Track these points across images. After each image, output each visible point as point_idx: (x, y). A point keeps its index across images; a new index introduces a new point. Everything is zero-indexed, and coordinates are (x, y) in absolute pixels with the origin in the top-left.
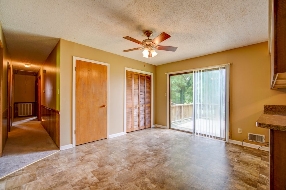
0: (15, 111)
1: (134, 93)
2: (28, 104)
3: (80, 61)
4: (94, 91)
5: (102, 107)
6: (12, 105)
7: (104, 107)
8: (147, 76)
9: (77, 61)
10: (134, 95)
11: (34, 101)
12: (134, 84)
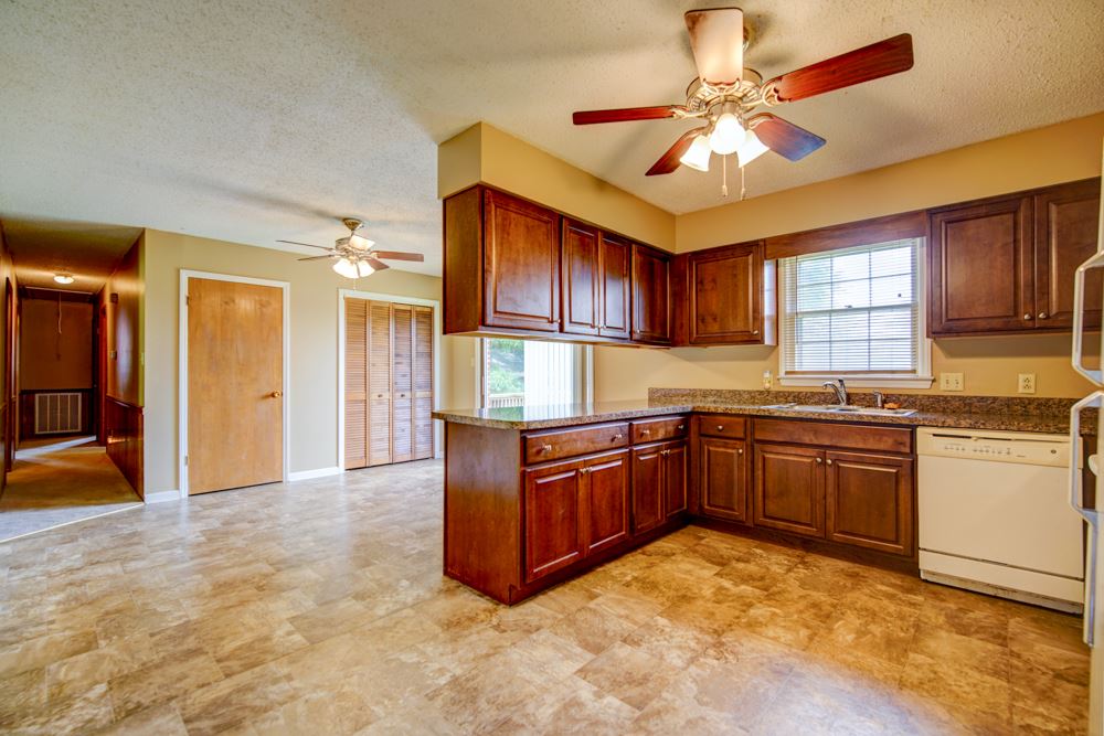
0: (25, 419)
1: (371, 358)
2: (69, 394)
3: (199, 280)
4: (241, 356)
5: (267, 397)
6: (16, 397)
7: (271, 399)
8: (418, 309)
9: (191, 280)
10: (374, 365)
11: (87, 386)
12: (373, 333)
